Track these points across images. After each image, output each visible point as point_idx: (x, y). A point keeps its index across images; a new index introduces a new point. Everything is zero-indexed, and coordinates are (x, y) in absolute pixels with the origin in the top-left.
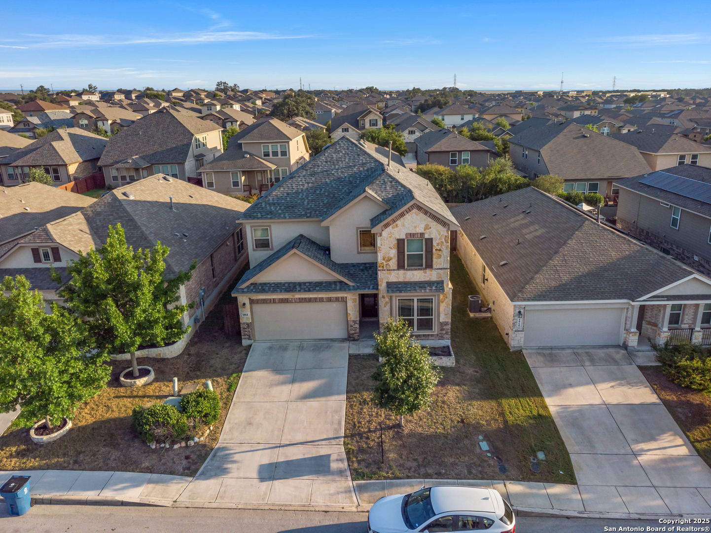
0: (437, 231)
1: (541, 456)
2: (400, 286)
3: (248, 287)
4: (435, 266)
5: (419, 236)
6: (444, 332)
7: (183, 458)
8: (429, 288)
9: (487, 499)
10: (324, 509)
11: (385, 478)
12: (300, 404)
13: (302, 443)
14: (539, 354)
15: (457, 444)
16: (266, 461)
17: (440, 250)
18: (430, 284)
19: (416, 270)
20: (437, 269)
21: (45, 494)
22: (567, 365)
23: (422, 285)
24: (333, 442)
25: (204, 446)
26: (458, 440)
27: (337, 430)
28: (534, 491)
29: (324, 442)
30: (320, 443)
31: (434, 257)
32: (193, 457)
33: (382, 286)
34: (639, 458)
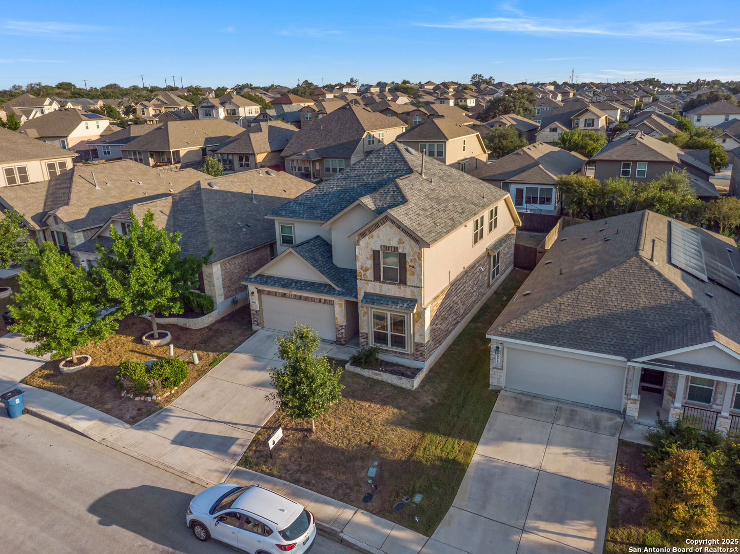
0: (410, 246)
1: (418, 498)
2: (375, 298)
3: (256, 277)
4: (408, 283)
5: (393, 249)
6: (419, 353)
7: (136, 409)
8: (401, 305)
9: (283, 510)
10: (193, 480)
11: (263, 472)
12: (251, 390)
13: (225, 423)
14: (516, 398)
15: (347, 462)
16: (189, 429)
17: (413, 267)
18: (403, 300)
19: (390, 284)
20: (411, 286)
21: (35, 407)
22: (536, 418)
23: (396, 300)
24: (250, 429)
25: (157, 404)
26: (352, 458)
27: (261, 420)
28: (378, 527)
29: (242, 427)
30: (239, 427)
31: (408, 273)
32: (144, 410)
33: (361, 296)
34: (524, 535)
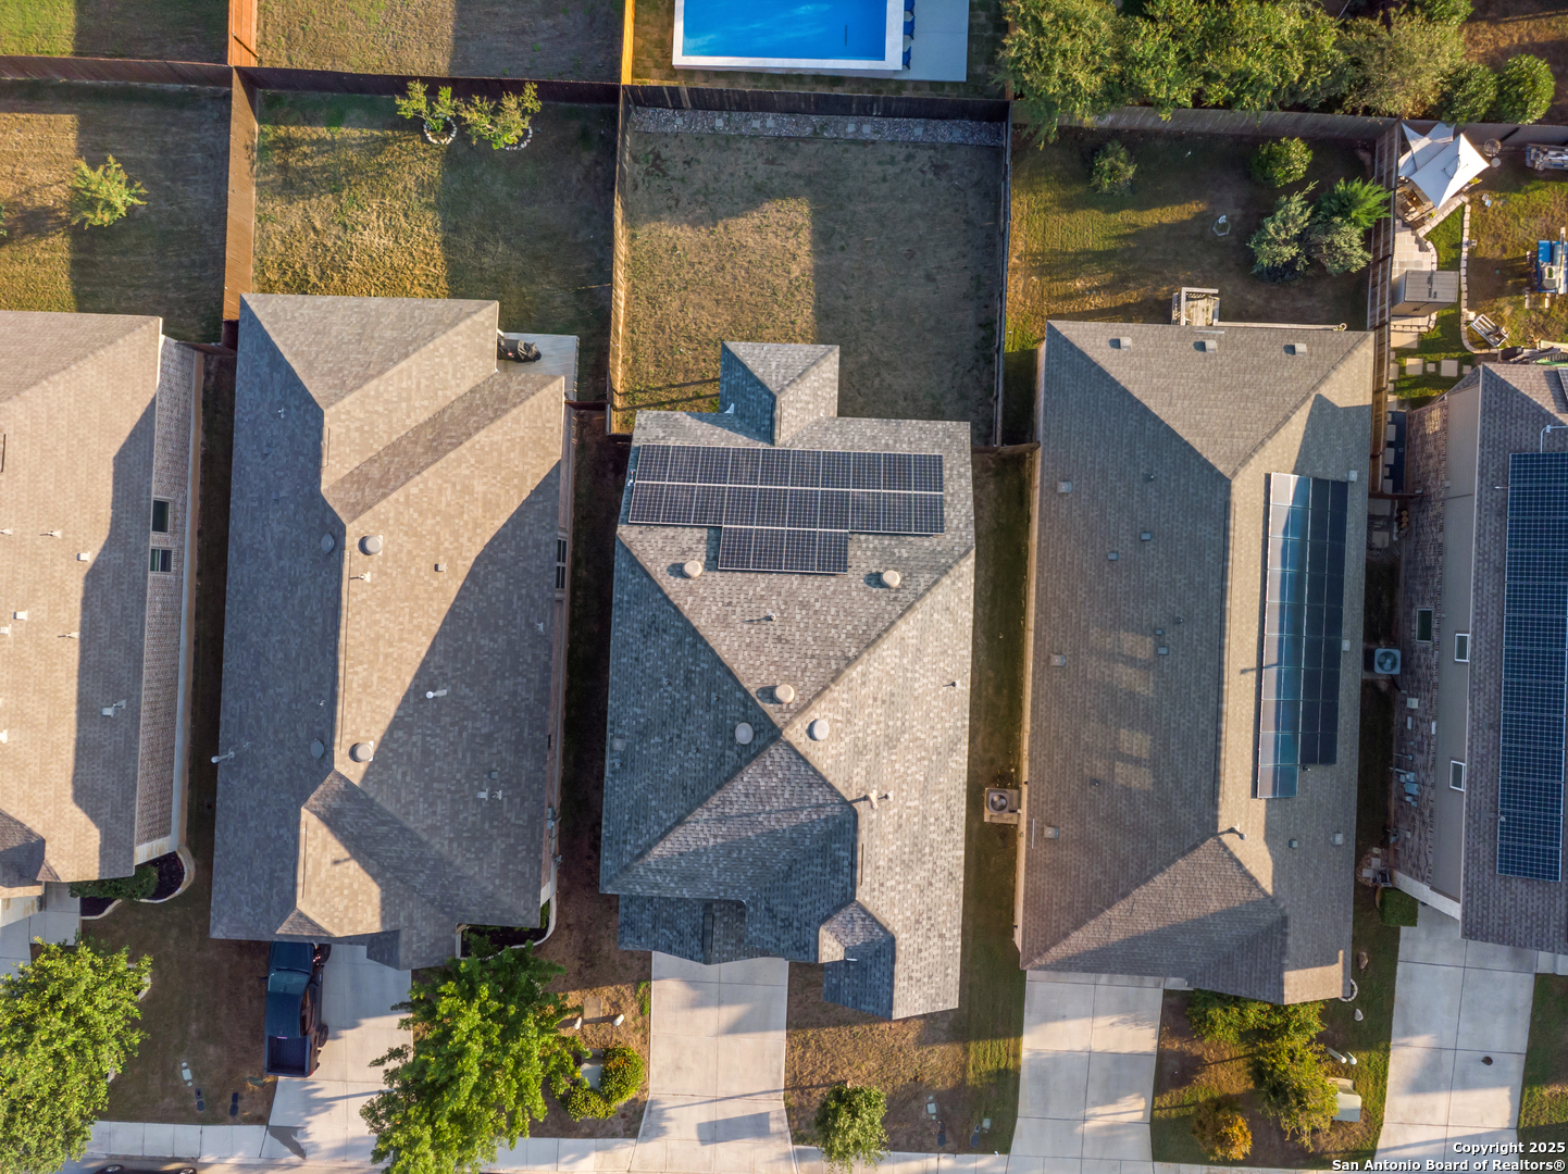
1: (986, 1123)
7: (619, 1116)
12: (730, 1039)
13: (739, 1097)
16: (704, 1119)
24: (773, 1096)
25: (637, 1101)
26: (905, 1102)
27: (776, 1082)
29: (762, 1096)
30: (758, 1097)
34: (1086, 1125)
